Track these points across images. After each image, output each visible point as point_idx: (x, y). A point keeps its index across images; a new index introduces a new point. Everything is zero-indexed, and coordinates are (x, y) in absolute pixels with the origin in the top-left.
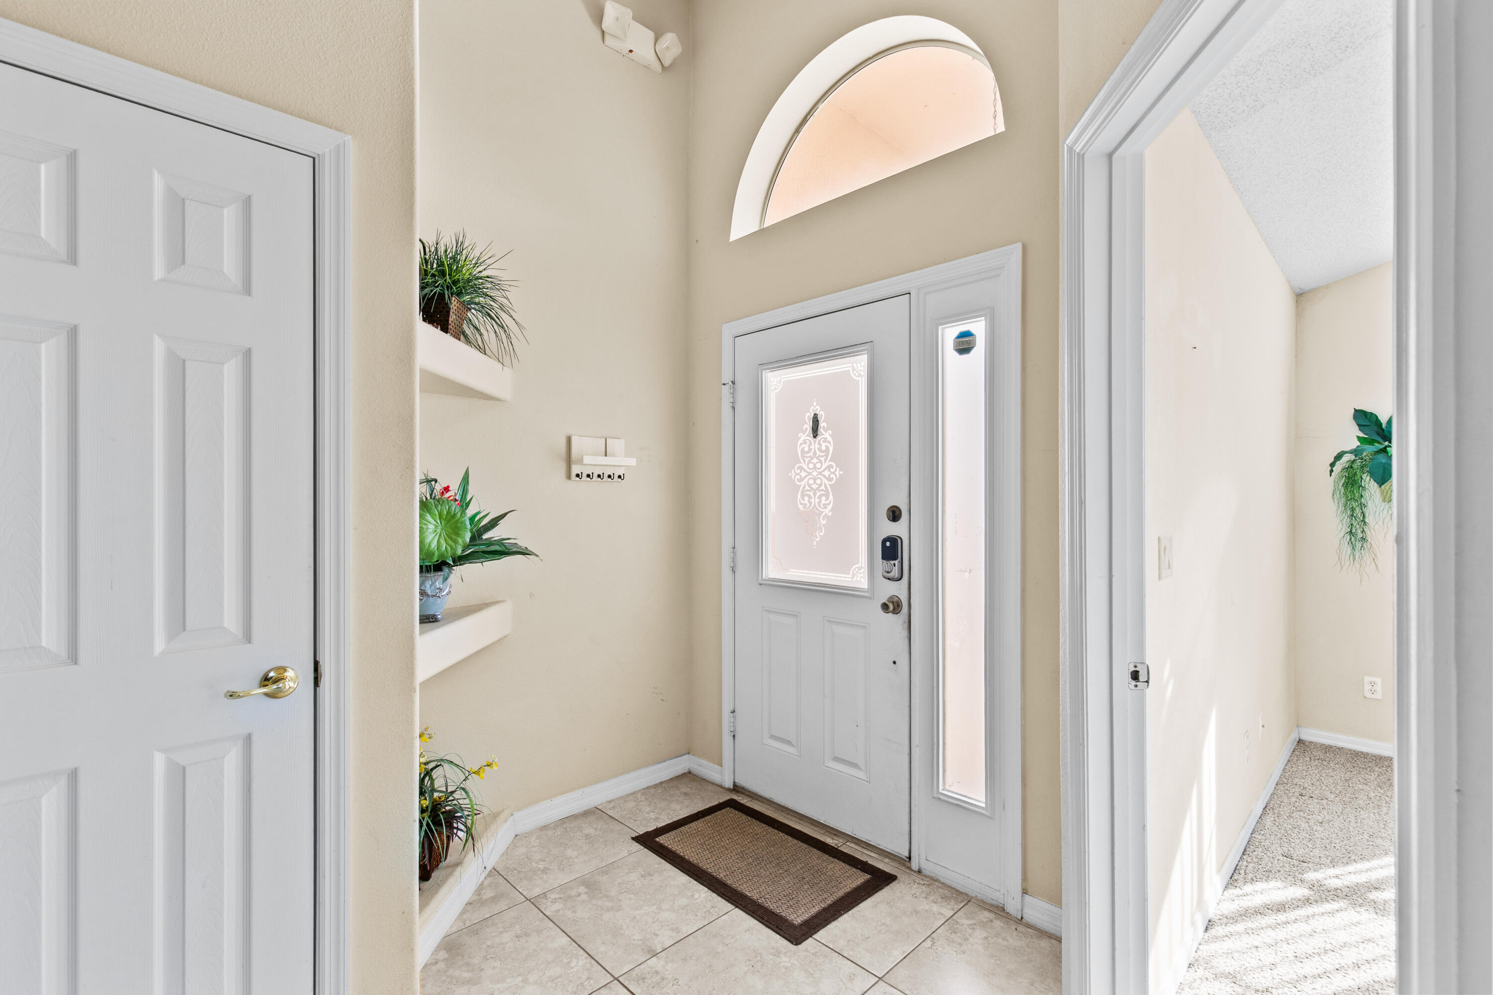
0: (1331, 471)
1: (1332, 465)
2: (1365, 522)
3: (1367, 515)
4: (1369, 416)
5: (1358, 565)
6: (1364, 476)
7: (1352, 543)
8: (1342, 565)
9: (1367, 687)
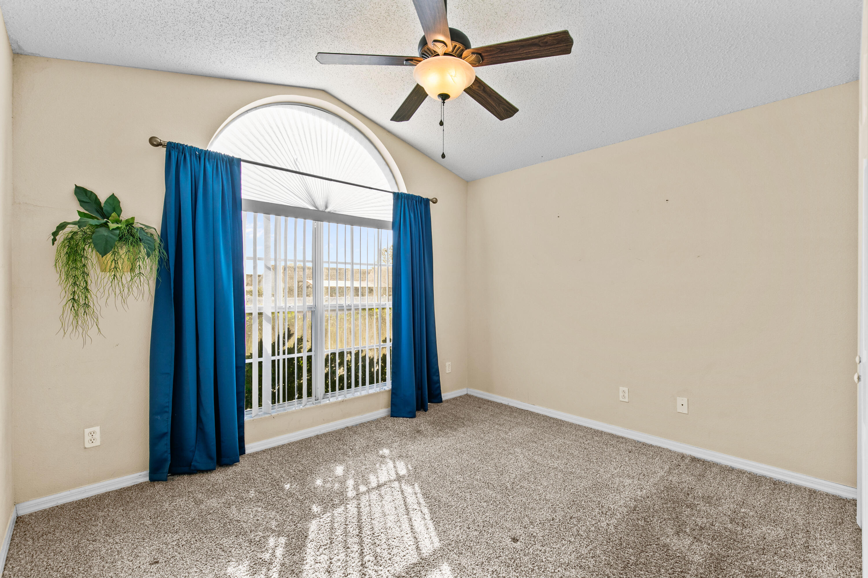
0: (54, 240)
1: (55, 234)
2: (87, 290)
3: (89, 282)
4: (89, 194)
5: (80, 330)
6: (86, 247)
7: (74, 309)
8: (65, 332)
9: (87, 438)
